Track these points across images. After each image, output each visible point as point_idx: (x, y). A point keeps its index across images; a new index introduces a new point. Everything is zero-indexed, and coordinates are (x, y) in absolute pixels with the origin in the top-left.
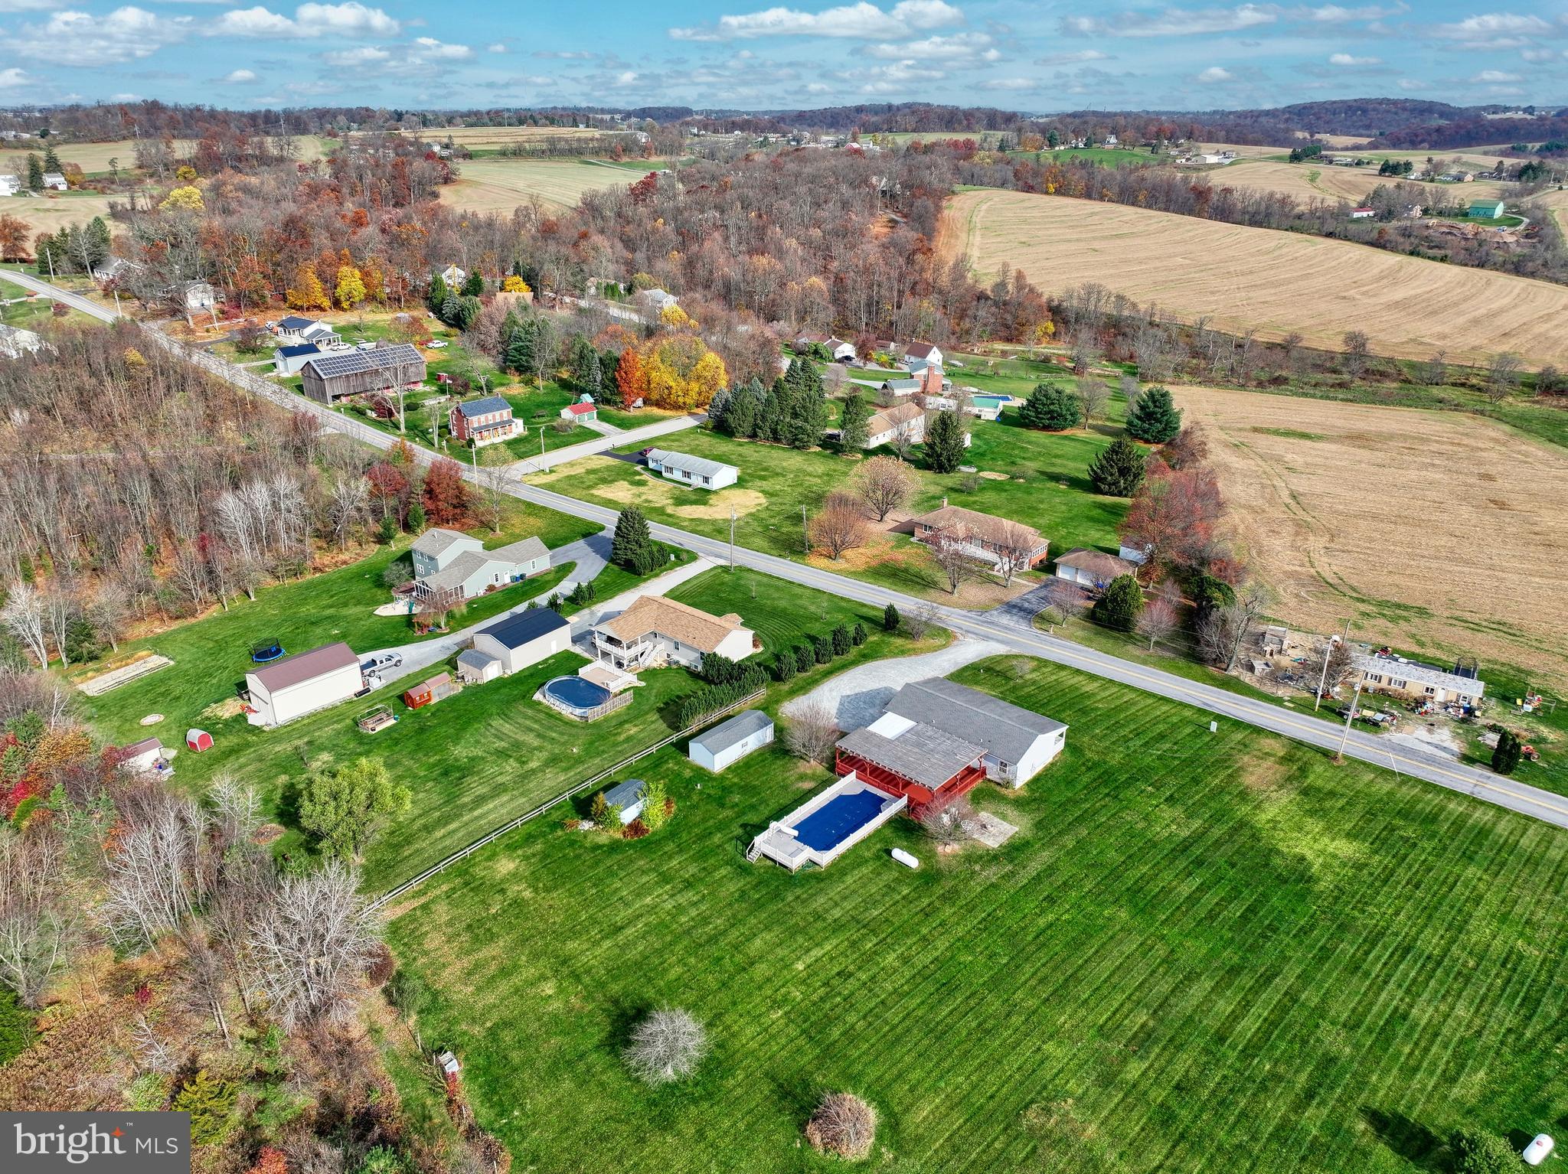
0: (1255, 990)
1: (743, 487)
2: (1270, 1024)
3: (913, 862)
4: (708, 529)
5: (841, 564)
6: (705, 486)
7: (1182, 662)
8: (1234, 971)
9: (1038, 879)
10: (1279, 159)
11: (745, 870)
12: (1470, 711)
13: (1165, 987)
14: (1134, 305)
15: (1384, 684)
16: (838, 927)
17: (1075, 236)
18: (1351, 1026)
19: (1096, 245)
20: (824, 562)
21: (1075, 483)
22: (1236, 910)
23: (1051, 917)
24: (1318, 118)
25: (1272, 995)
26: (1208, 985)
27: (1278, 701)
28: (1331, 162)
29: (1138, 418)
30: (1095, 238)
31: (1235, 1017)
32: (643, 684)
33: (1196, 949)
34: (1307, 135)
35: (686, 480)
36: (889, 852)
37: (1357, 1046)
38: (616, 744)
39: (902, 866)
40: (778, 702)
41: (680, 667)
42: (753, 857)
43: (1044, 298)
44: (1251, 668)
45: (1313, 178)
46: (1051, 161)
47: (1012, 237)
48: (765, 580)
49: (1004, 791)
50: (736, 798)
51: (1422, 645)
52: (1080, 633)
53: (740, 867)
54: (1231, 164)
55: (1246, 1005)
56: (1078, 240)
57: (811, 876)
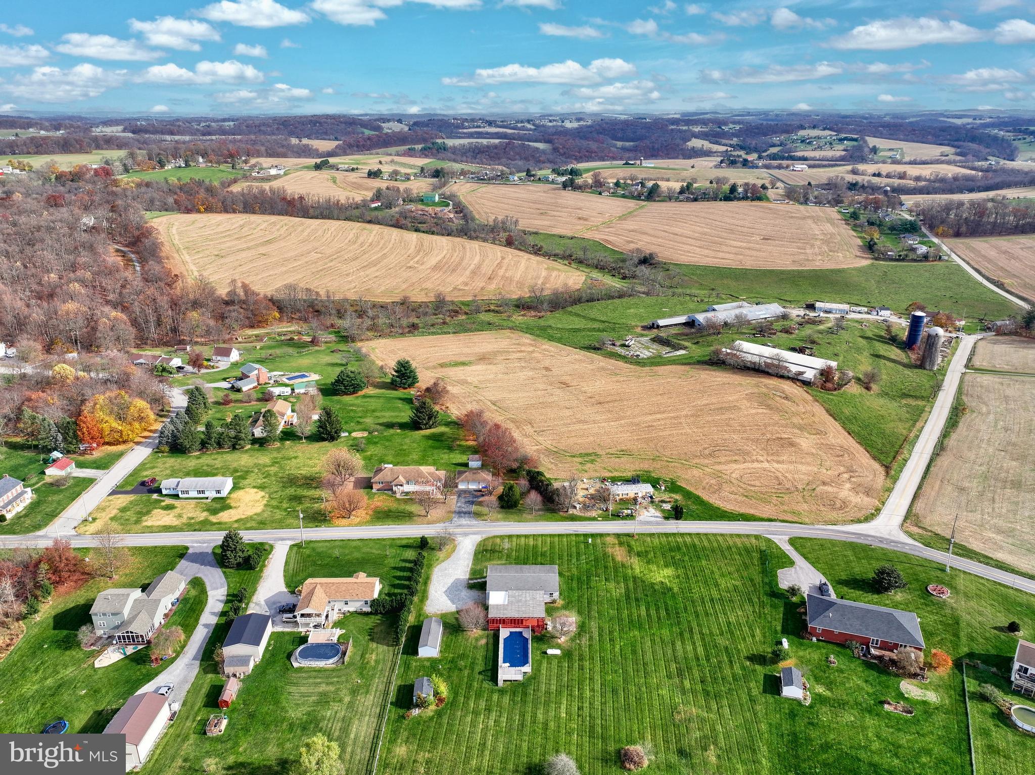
0: (692, 638)
1: (240, 488)
2: (704, 646)
3: (557, 652)
4: (253, 524)
5: (354, 519)
6: (218, 495)
7: (549, 515)
8: (681, 634)
9: (600, 635)
10: (308, 168)
11: (502, 692)
12: (651, 497)
13: (670, 652)
14: (317, 293)
15: (621, 497)
16: (559, 693)
17: (245, 246)
18: (722, 634)
19: (262, 250)
20: (344, 521)
21: (403, 426)
22: (663, 613)
23: (618, 647)
24: (296, 128)
25: (697, 637)
26: (680, 643)
27: (594, 519)
28: (338, 169)
29: (397, 377)
30: (257, 245)
31: (695, 649)
32: (344, 631)
33: (665, 632)
34: (297, 142)
35: (201, 495)
36: (546, 653)
37: (728, 640)
38: (374, 668)
39: (555, 656)
40: (421, 609)
41: (352, 613)
42: (500, 683)
43: (261, 296)
44: (575, 507)
45: (334, 181)
46: (176, 181)
47: (207, 252)
48: (327, 544)
49: (556, 605)
50: (462, 663)
51: (610, 471)
52: (500, 516)
53: (499, 691)
54: (285, 174)
55: (694, 644)
56: (248, 248)
57: (531, 679)
